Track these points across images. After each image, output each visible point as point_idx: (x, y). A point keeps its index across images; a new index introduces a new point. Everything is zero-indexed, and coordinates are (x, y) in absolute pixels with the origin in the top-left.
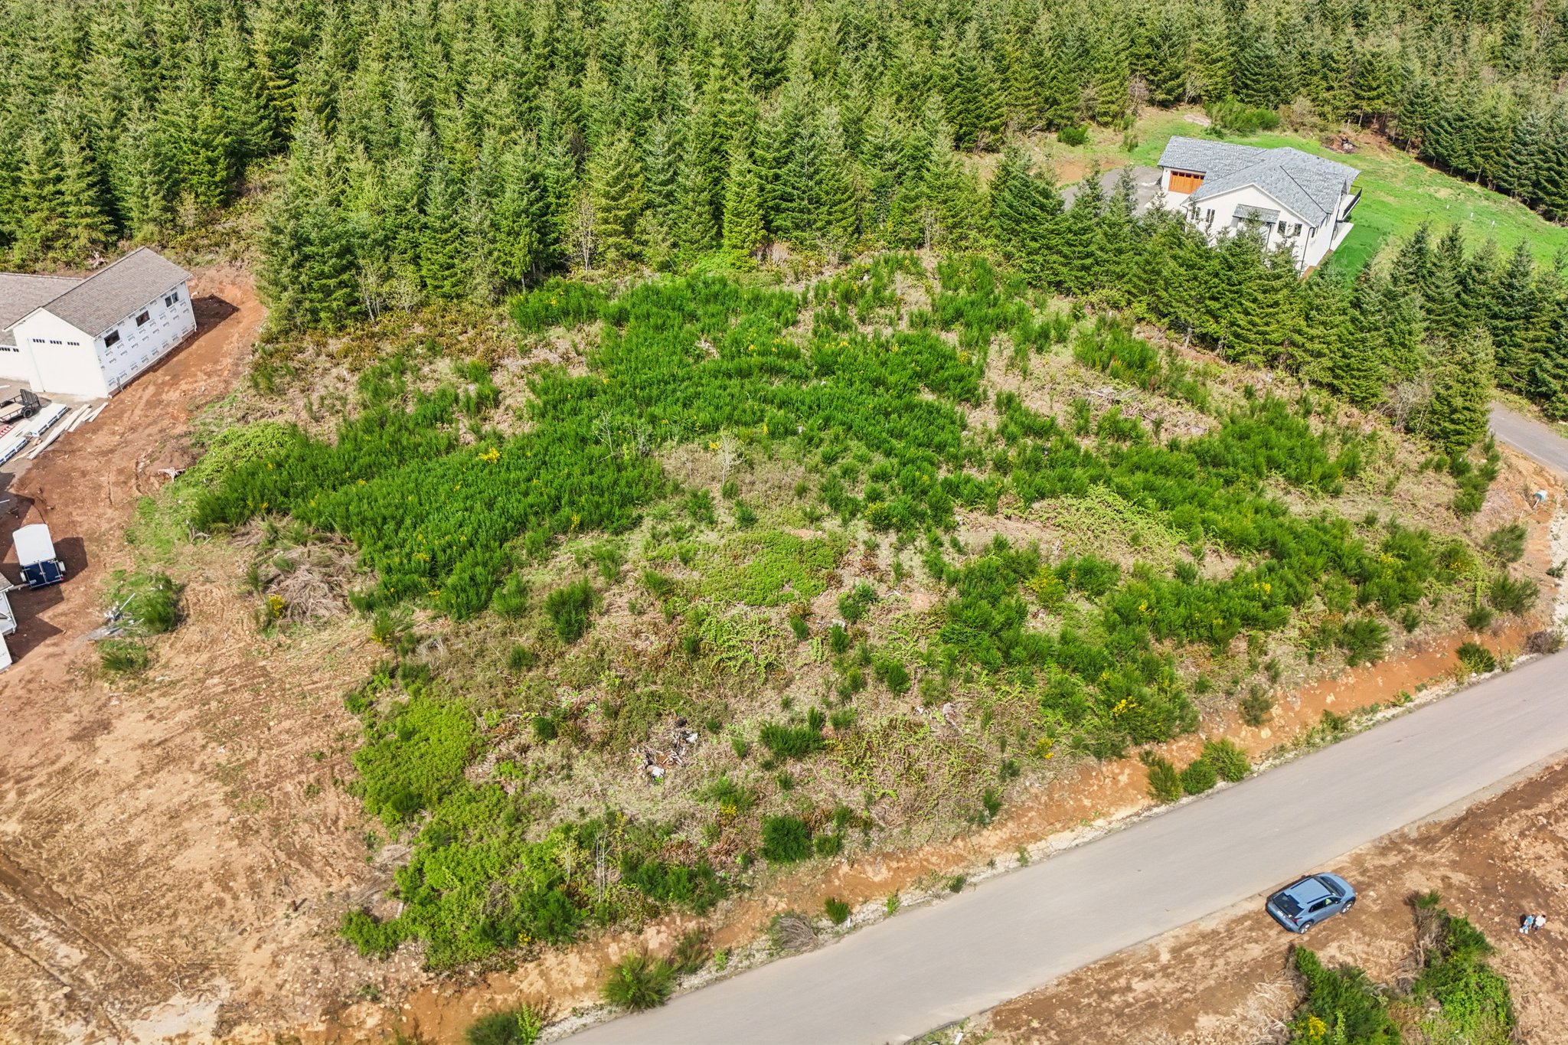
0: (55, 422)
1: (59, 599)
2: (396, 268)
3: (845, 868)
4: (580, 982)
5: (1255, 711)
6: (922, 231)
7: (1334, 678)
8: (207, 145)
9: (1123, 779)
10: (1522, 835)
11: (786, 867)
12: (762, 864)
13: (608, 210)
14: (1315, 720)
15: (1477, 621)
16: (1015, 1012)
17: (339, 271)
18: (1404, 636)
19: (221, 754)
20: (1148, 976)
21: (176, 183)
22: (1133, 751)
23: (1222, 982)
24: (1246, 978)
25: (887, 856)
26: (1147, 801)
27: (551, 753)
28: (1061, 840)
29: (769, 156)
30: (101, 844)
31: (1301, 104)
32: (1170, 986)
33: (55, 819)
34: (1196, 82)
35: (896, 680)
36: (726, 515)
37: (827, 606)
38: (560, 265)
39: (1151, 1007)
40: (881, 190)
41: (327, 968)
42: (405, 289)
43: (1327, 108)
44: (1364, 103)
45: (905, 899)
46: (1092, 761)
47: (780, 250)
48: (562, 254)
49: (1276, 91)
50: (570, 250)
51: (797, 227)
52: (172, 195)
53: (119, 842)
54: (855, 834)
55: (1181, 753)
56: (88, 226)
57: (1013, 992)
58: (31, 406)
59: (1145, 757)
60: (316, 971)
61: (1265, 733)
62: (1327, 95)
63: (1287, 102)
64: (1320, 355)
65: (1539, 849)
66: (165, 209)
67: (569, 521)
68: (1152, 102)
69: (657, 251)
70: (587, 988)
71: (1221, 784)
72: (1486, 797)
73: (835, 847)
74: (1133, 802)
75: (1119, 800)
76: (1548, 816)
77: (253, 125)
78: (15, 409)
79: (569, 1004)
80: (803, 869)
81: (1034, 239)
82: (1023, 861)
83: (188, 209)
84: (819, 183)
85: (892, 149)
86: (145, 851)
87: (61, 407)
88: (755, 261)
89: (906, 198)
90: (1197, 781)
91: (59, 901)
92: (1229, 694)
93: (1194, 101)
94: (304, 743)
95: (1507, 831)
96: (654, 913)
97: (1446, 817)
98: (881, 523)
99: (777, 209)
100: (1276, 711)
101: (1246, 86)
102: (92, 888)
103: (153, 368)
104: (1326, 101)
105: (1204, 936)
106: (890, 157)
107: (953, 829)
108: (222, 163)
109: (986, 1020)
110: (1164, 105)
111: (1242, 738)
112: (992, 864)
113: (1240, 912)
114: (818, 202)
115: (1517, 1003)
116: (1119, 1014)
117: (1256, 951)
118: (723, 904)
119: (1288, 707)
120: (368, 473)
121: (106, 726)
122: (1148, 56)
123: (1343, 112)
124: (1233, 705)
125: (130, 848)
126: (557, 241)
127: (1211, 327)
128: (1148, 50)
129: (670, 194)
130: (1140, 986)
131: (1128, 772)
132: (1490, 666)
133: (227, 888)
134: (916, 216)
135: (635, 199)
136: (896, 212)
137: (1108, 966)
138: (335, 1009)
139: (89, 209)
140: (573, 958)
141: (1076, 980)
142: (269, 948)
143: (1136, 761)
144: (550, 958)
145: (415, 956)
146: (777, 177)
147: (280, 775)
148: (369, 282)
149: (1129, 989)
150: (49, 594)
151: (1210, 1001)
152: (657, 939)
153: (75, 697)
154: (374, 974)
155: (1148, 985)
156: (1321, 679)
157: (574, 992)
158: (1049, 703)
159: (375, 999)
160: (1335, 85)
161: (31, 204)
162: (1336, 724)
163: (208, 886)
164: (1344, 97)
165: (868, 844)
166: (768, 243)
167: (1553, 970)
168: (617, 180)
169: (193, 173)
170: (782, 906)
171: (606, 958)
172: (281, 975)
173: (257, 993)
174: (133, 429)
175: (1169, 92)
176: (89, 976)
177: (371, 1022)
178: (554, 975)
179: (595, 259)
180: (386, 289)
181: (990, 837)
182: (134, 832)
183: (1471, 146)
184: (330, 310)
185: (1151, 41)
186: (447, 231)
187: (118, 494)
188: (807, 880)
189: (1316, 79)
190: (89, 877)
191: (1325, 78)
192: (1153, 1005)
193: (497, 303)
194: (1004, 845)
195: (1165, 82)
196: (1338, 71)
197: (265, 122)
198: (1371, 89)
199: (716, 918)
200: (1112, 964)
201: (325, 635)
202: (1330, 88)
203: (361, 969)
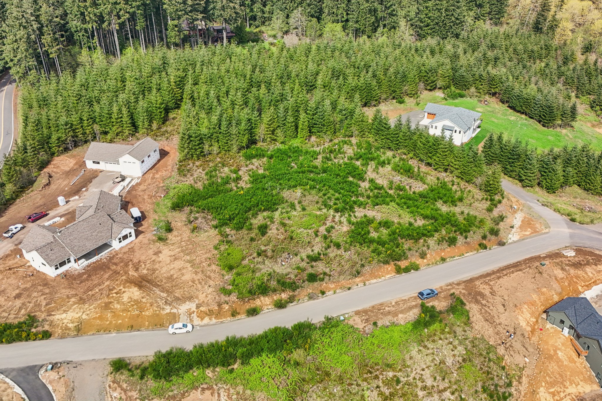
0: (130, 183)
1: (142, 225)
2: (213, 143)
3: (325, 284)
4: (268, 303)
5: (423, 256)
6: (352, 133)
7: (444, 249)
8: (159, 108)
9: (389, 269)
10: (481, 284)
11: (312, 283)
12: (307, 282)
13: (268, 128)
14: (438, 259)
15: (484, 237)
16: (360, 312)
17: (199, 144)
18: (465, 240)
19: (188, 258)
20: (389, 307)
21: (151, 118)
22: (392, 263)
23: (405, 309)
24: (411, 308)
25: (334, 282)
26: (395, 274)
27: (260, 259)
28: (375, 281)
29: (311, 113)
30: (165, 275)
31: (473, 89)
32: (394, 309)
33: (154, 270)
34: (440, 83)
35: (338, 246)
36: (298, 208)
37: (322, 230)
38: (254, 142)
39: (389, 313)
40: (341, 121)
41: (217, 298)
42: (215, 149)
43: (481, 91)
44: (492, 89)
45: (338, 291)
46: (382, 264)
47: (313, 138)
48: (256, 139)
49: (465, 86)
50: (257, 138)
51: (318, 132)
52: (151, 122)
53: (169, 275)
54: (327, 277)
55: (403, 264)
56: (129, 130)
57: (360, 308)
58: (123, 179)
59: (395, 264)
60: (215, 298)
61: (425, 261)
62: (481, 87)
63: (468, 89)
64: (458, 169)
65: (485, 286)
66: (149, 125)
67: (261, 208)
68: (426, 89)
69: (281, 138)
70: (270, 304)
71: (412, 271)
72: (475, 276)
73: (323, 280)
74: (391, 274)
75: (388, 273)
76: (489, 280)
77: (170, 101)
78: (119, 179)
79: (266, 307)
80: (315, 284)
81: (383, 136)
82: (365, 285)
83: (155, 126)
84: (324, 120)
85: (344, 110)
86: (175, 276)
87: (131, 179)
88: (307, 141)
89: (348, 124)
90: (407, 270)
91: (159, 286)
92: (417, 251)
93: (440, 88)
94: (206, 256)
95: (477, 283)
96: (283, 291)
97: (464, 280)
98: (337, 211)
99: (313, 127)
100: (428, 256)
101: (457, 84)
102: (165, 283)
103: (151, 169)
104: (481, 89)
105: (403, 300)
106: (344, 112)
107: (349, 277)
108: (163, 112)
109: (353, 313)
110: (430, 90)
111: (419, 261)
112: (357, 285)
113: (412, 296)
114: (324, 125)
115: (471, 315)
116: (382, 313)
117: (414, 303)
118: (298, 290)
119: (431, 255)
120: (211, 196)
121: (160, 252)
122: (425, 76)
123: (486, 92)
124: (417, 254)
125: (172, 276)
126: (254, 136)
127: (430, 161)
128: (426, 74)
129: (284, 123)
130: (387, 309)
131: (390, 267)
132: (486, 248)
133: (194, 283)
134: (351, 129)
135: (275, 125)
136: (345, 127)
137: (381, 305)
138: (219, 305)
139: (129, 125)
140: (267, 298)
141: (373, 307)
142: (205, 294)
143: (393, 265)
144: (262, 298)
145: (235, 296)
146: (313, 118)
147: (202, 262)
148: (206, 147)
149: (385, 309)
150: (140, 224)
151: (402, 312)
152: (284, 296)
153: (151, 246)
154: (227, 299)
155: (389, 309)
156: (441, 249)
157: (267, 305)
158: (373, 252)
159: (227, 304)
160: (483, 84)
161: (114, 124)
162: (443, 260)
163: (190, 283)
164: (486, 87)
165: (330, 279)
166: (310, 136)
167: (481, 310)
168: (270, 120)
169: (155, 115)
170: (311, 291)
171: (273, 299)
172: (208, 299)
173: (203, 302)
174: (149, 185)
175: (431, 87)
176: (169, 298)
177: (227, 308)
178: (263, 301)
179: (264, 140)
180: (210, 149)
181: (357, 280)
182: (172, 273)
183: (522, 104)
184: (196, 154)
185: (426, 71)
186: (226, 134)
187: (149, 201)
188: (316, 286)
189: (477, 82)
190: (164, 281)
191: (480, 81)
192: (390, 312)
193: (239, 152)
194: (361, 281)
195: (430, 84)
196: (484, 80)
197: (173, 101)
198: (494, 85)
199: (296, 293)
200: (381, 304)
201: (206, 234)
202: (482, 85)
203: (224, 298)
